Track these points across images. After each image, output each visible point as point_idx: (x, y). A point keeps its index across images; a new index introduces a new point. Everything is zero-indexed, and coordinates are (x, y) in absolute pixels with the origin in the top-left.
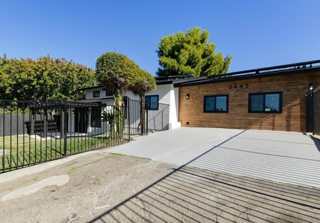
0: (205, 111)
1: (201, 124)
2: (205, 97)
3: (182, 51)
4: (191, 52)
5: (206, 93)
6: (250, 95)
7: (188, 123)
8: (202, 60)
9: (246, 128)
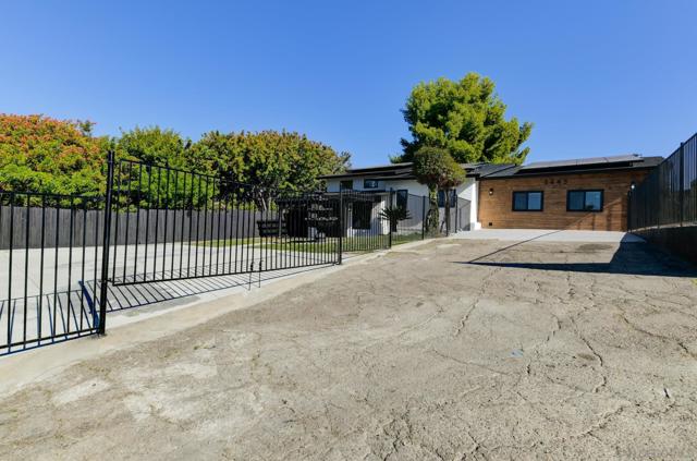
0: (514, 210)
1: (509, 225)
2: (515, 193)
3: (451, 114)
4: (467, 118)
5: (515, 189)
6: (569, 192)
7: (491, 224)
8: (484, 130)
9: (563, 228)
